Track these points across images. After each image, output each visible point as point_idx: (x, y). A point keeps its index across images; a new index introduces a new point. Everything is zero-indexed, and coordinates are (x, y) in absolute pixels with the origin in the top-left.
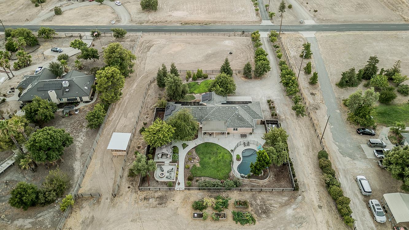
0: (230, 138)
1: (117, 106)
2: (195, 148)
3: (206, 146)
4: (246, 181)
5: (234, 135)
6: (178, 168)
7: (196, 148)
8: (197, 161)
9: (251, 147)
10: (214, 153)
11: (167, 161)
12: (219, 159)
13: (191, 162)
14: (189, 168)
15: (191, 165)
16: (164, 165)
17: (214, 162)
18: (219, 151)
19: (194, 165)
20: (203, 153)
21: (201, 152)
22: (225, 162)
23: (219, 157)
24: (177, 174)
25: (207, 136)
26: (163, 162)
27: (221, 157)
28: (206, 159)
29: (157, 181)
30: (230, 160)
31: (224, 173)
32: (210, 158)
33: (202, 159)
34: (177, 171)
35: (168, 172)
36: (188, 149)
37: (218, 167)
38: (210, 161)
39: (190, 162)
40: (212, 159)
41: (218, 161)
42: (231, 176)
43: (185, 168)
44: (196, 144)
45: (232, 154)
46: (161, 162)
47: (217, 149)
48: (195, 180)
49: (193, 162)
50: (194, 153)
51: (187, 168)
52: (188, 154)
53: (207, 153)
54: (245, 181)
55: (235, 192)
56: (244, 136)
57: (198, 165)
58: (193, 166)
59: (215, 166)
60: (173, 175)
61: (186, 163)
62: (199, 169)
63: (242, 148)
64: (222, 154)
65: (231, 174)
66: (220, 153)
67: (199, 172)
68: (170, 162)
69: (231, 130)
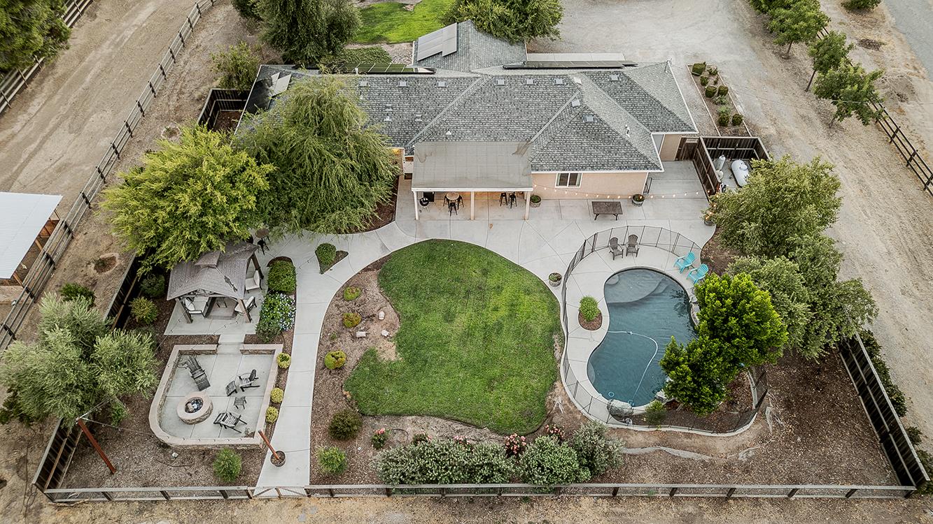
0: (543, 218)
1: (48, 84)
2: (376, 265)
3: (430, 258)
4: (641, 438)
5: (559, 208)
6: (282, 371)
7: (384, 269)
8: (385, 333)
9: (646, 258)
10: (468, 292)
11: (233, 332)
12: (493, 318)
13: (354, 338)
14: (341, 369)
15: (351, 352)
16: (214, 352)
17: (469, 334)
18: (492, 282)
19: (370, 355)
20: (414, 292)
21: (405, 284)
22: (524, 333)
23: (496, 309)
24: (276, 400)
25: (437, 211)
26: (214, 340)
27: (503, 312)
28: (431, 323)
29: (165, 446)
30: (550, 322)
31: (520, 391)
32: (449, 317)
33: (408, 319)
34: (277, 386)
35: (231, 391)
36: (343, 273)
37: (490, 360)
38: (446, 329)
39: (348, 339)
40: (462, 321)
41: (490, 332)
42: (558, 411)
43: (322, 368)
44: (384, 247)
45: (557, 292)
46: (198, 339)
47: (485, 273)
48: (367, 434)
49: (363, 334)
50: (374, 289)
51: (329, 368)
52: (342, 295)
53: (437, 290)
54: (633, 439)
55: (586, 502)
56: (605, 209)
57: (389, 353)
58: (362, 358)
59: (473, 357)
60: (255, 408)
61: (329, 338)
62: (390, 373)
63: (601, 267)
64: (506, 294)
65: (558, 400)
66: (499, 289)
67: (390, 389)
68: (249, 340)
69: (547, 182)
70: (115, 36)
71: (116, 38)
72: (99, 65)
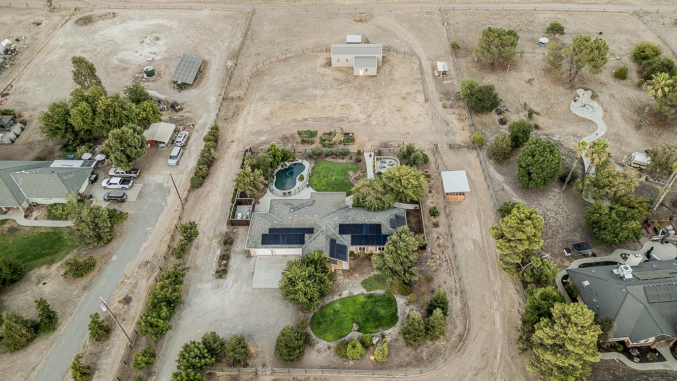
70: (500, 300)
71: (498, 299)
72: (492, 278)
